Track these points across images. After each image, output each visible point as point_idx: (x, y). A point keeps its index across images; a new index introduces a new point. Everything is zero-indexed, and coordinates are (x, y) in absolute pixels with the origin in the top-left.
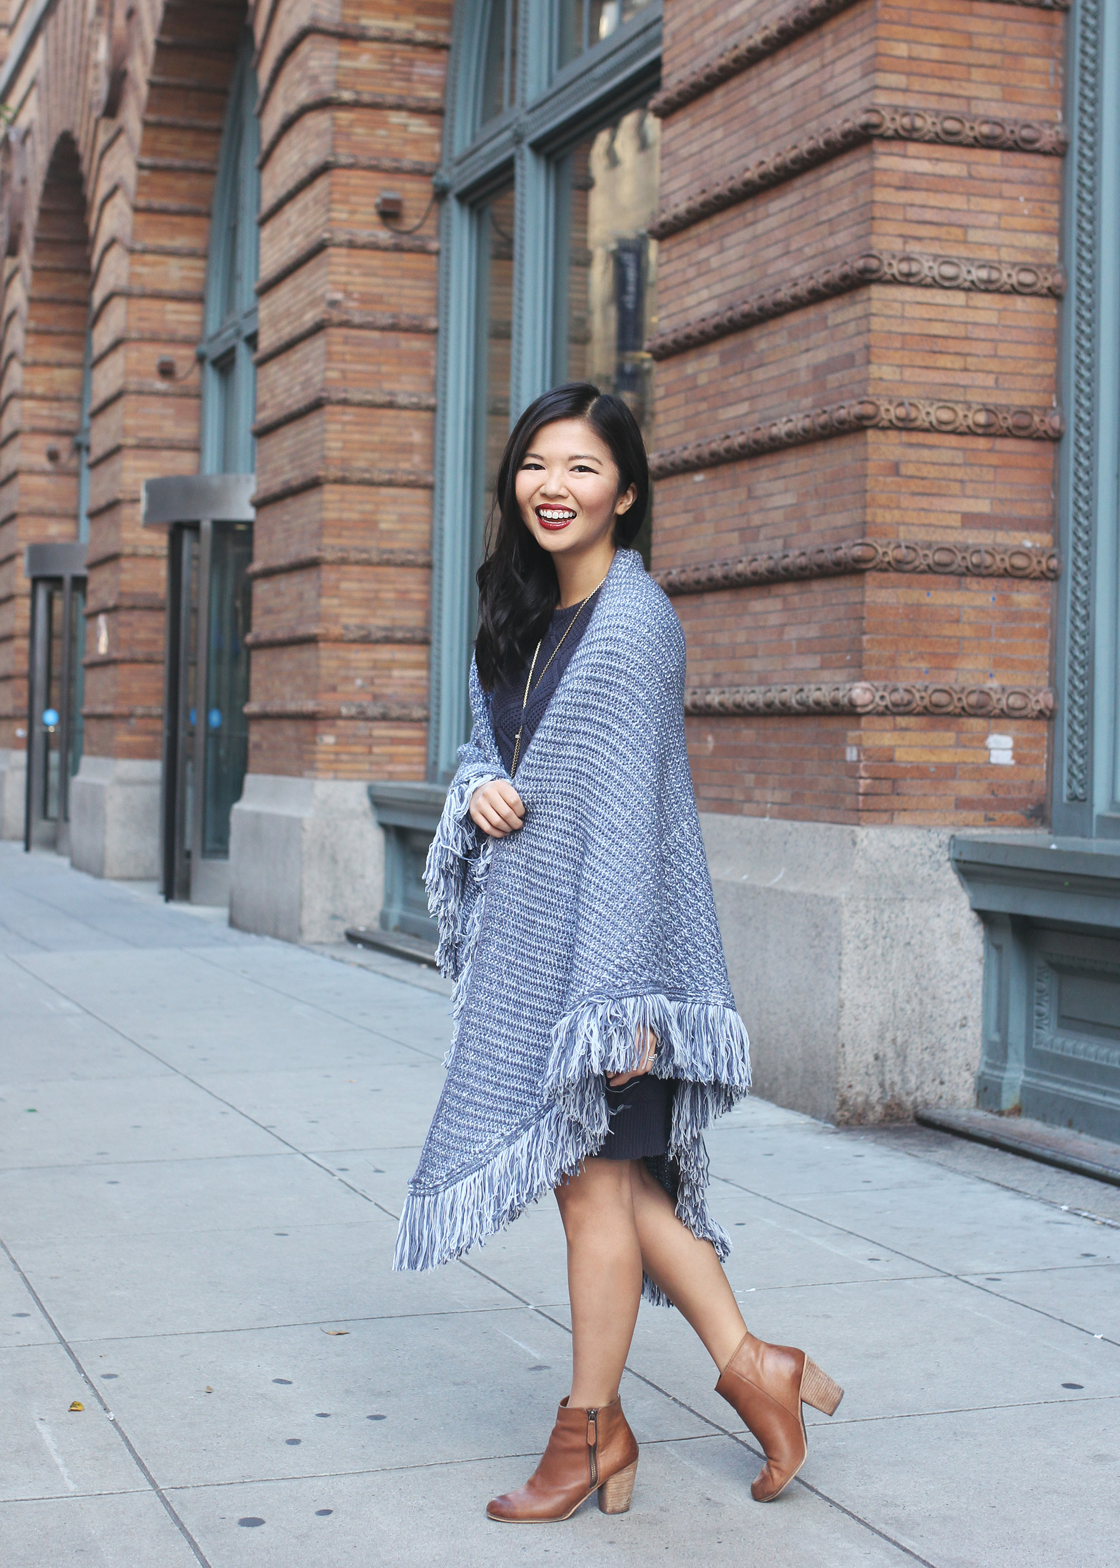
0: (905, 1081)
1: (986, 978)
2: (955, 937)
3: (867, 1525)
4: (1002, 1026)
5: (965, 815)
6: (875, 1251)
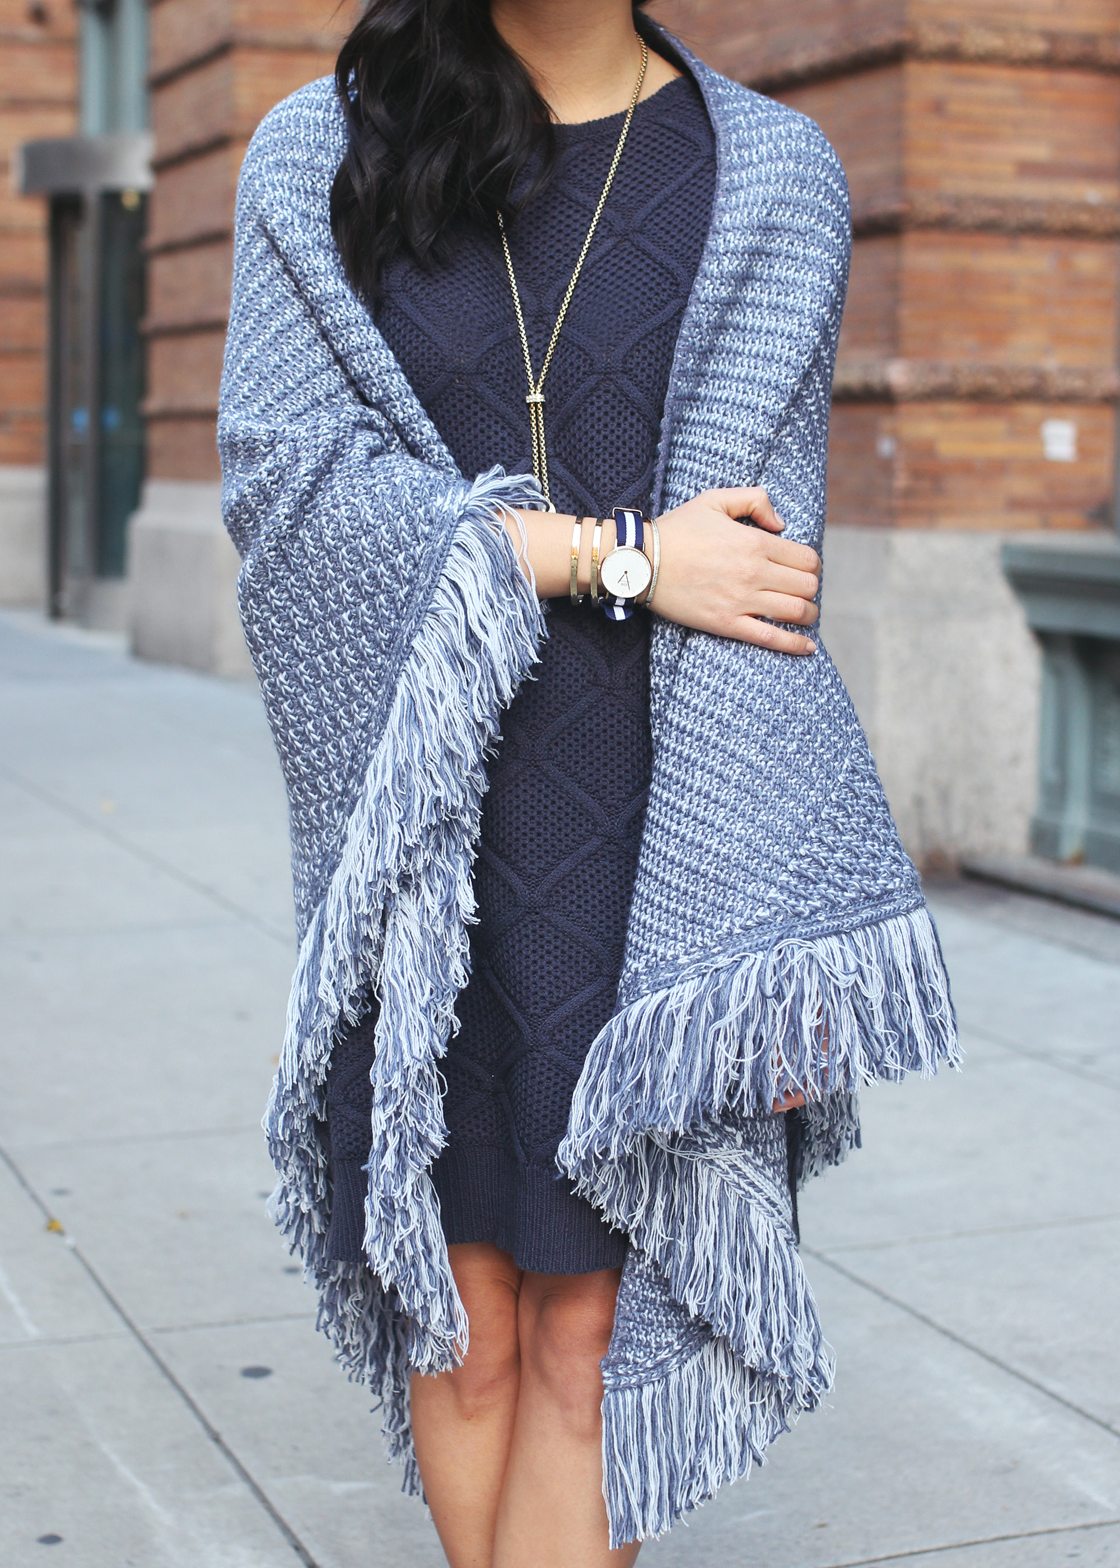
1: (1044, 706)
4: (1061, 764)
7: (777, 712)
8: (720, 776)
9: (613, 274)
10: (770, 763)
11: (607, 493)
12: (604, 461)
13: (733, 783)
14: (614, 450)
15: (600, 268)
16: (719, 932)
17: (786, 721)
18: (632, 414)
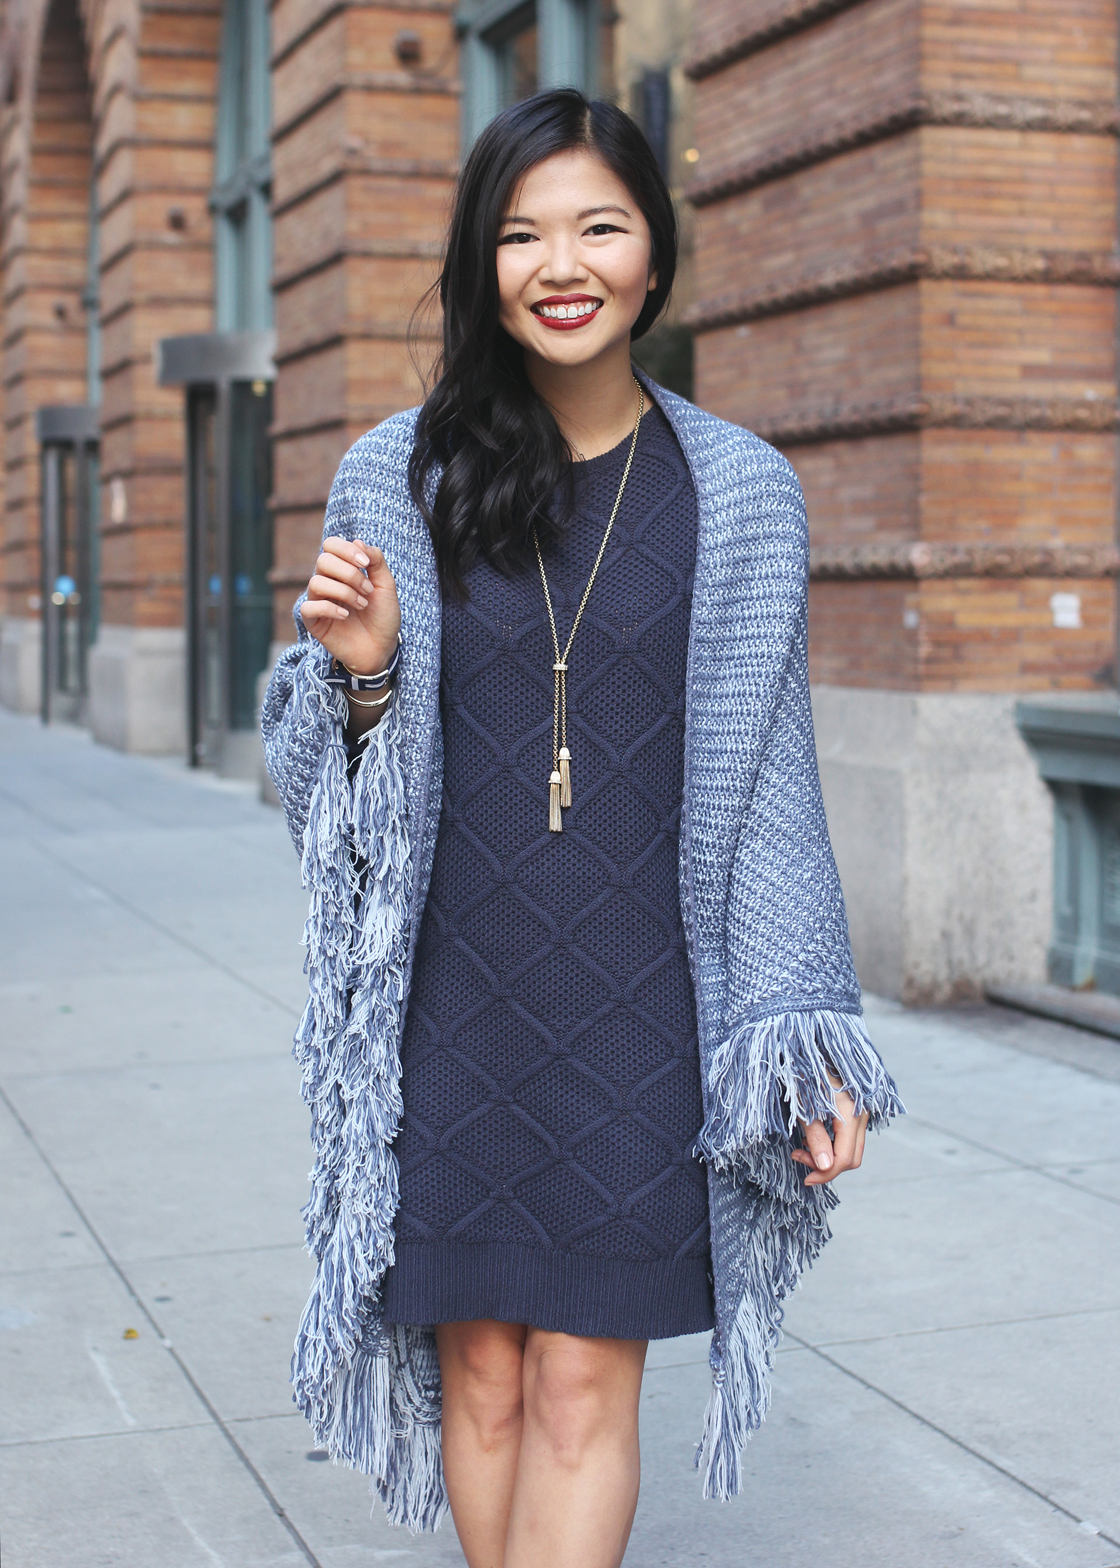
0: (973, 957)
1: (1057, 849)
2: (1023, 807)
3: (960, 1444)
4: (1073, 896)
5: (1031, 680)
6: (950, 1143)
7: (796, 851)
8: (749, 889)
9: (625, 576)
10: (789, 884)
11: (622, 742)
12: (622, 718)
13: (759, 895)
14: (630, 709)
15: (614, 571)
16: (746, 1002)
17: (802, 858)
18: (645, 682)
